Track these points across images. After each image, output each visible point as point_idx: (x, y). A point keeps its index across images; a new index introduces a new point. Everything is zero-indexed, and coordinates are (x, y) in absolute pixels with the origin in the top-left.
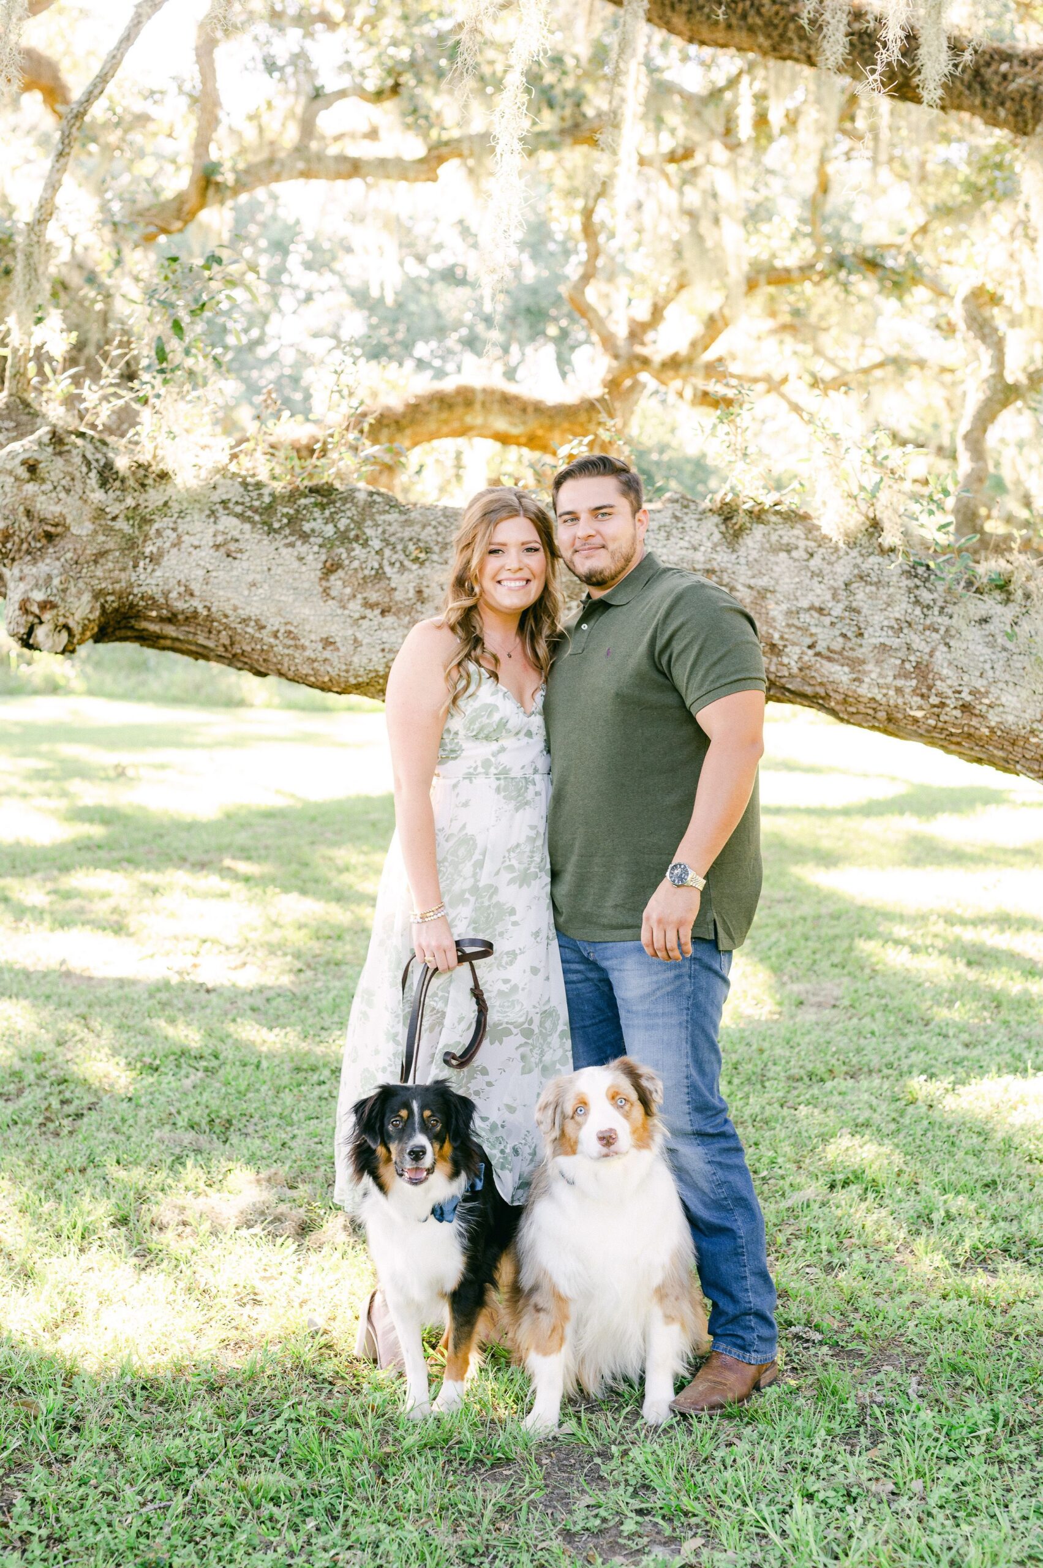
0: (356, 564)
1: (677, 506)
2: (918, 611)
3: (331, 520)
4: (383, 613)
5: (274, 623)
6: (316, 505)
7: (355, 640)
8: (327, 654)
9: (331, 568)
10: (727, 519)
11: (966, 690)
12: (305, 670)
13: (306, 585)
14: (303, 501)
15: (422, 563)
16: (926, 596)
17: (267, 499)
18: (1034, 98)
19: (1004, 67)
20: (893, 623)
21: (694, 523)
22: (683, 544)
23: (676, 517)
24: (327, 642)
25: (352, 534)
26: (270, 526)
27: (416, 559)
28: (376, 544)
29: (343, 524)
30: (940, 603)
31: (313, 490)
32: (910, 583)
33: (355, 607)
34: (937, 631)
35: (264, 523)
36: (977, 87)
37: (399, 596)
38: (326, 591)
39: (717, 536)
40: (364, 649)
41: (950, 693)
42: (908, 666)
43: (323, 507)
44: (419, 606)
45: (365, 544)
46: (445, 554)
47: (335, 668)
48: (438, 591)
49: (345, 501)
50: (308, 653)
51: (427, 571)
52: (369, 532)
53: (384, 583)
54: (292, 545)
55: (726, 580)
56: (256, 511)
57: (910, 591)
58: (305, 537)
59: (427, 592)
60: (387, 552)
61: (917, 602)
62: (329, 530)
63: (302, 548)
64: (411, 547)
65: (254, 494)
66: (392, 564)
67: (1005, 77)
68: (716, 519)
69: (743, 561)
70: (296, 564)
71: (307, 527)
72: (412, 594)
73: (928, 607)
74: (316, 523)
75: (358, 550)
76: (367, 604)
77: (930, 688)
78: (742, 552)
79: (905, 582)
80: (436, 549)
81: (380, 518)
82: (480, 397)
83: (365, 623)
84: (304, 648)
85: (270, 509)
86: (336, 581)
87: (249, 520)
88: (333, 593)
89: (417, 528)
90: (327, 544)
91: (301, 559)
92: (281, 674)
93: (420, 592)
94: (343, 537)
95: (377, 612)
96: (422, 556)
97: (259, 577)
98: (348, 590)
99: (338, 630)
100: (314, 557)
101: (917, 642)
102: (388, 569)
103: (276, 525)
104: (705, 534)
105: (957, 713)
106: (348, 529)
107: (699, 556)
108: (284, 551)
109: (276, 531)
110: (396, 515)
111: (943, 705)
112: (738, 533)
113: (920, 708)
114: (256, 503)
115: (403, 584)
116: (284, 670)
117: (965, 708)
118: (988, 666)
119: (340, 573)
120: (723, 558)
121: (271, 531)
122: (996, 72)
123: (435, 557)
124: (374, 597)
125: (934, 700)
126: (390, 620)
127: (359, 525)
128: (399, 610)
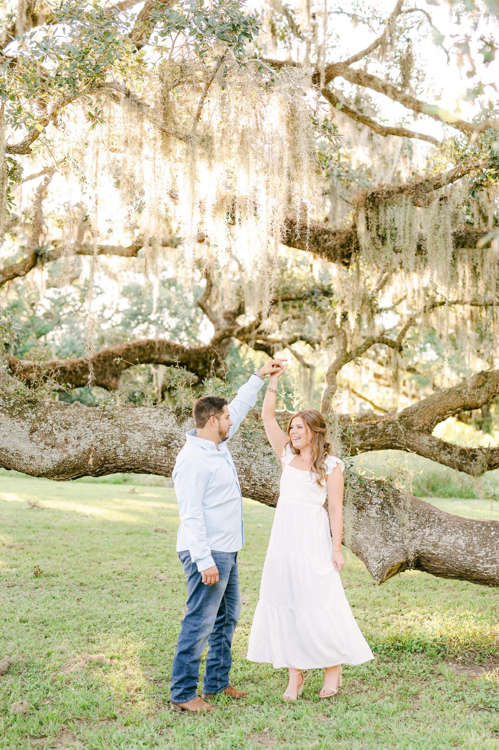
0: (42, 429)
1: (162, 410)
2: (246, 450)
3: (35, 413)
4: (52, 447)
5: (12, 450)
6: (29, 407)
7: (42, 457)
8: (31, 462)
9: (32, 431)
10: (178, 415)
11: (263, 479)
12: (24, 468)
13: (24, 437)
14: (25, 406)
15: (67, 429)
16: (249, 445)
17: (12, 405)
18: (334, 249)
19: (326, 237)
20: (237, 454)
21: (167, 416)
22: (162, 424)
23: (161, 414)
24: (32, 458)
25: (42, 418)
26: (12, 414)
27: (65, 428)
28: (51, 422)
29: (39, 414)
30: (254, 447)
31: (29, 402)
32: (243, 440)
33: (42, 445)
34: (252, 457)
35: (10, 413)
36: (315, 243)
37: (58, 441)
38: (31, 439)
39: (174, 421)
40: (45, 461)
41: (258, 480)
42: (242, 470)
43: (32, 408)
44: (66, 445)
45: (46, 422)
46: (76, 426)
47: (34, 466)
48: (73, 439)
49: (41, 405)
50: (24, 462)
51: (69, 432)
52: (48, 417)
53: (52, 437)
54: (19, 422)
55: (177, 437)
56: (7, 409)
57: (243, 442)
58: (24, 419)
59: (69, 439)
60: (55, 425)
61: (246, 447)
62: (34, 416)
63: (23, 423)
64: (63, 423)
65: (7, 403)
66: (56, 429)
67: (326, 240)
68: (174, 415)
69: (183, 430)
70: (20, 429)
71: (25, 415)
72: (63, 440)
73: (250, 449)
74: (29, 414)
75: (43, 424)
76: (47, 444)
77: (250, 478)
78: (183, 427)
79: (241, 439)
80: (73, 424)
81: (53, 412)
82: (157, 346)
83: (46, 451)
84: (23, 459)
85: (13, 408)
86: (35, 436)
87: (4, 412)
88: (34, 440)
89: (66, 416)
90: (32, 422)
91: (22, 427)
92: (15, 469)
93: (66, 440)
94: (39, 419)
95: (50, 447)
96: (68, 426)
97: (7, 433)
98: (39, 439)
99: (36, 453)
100: (27, 426)
101: (245, 462)
102: (54, 431)
103: (14, 414)
104: (171, 420)
105: (261, 487)
106: (41, 416)
107: (168, 429)
108: (16, 424)
109: (13, 417)
110: (59, 411)
111: (255, 484)
112: (182, 420)
113: (248, 486)
114: (8, 406)
115: (60, 437)
116: (16, 467)
117: (263, 485)
118: (270, 470)
119: (37, 432)
120: (176, 429)
121: (12, 416)
122: (323, 239)
123: (72, 427)
124: (49, 441)
125: (252, 483)
126: (55, 450)
127: (45, 415)
128: (58, 446)
